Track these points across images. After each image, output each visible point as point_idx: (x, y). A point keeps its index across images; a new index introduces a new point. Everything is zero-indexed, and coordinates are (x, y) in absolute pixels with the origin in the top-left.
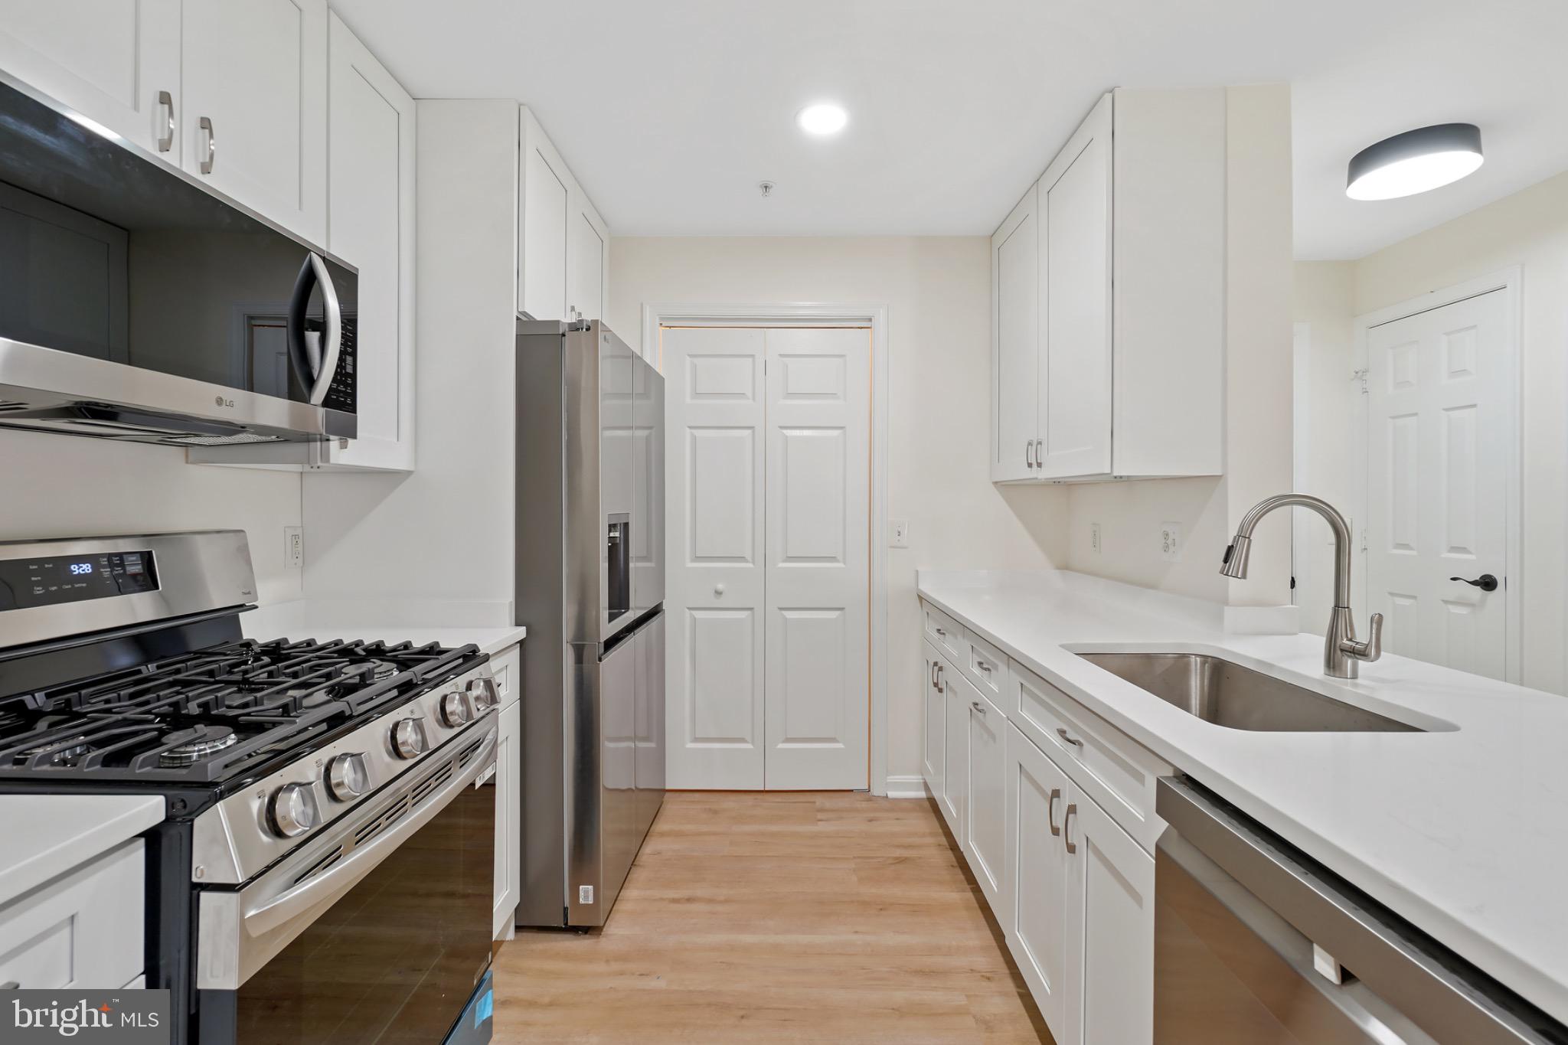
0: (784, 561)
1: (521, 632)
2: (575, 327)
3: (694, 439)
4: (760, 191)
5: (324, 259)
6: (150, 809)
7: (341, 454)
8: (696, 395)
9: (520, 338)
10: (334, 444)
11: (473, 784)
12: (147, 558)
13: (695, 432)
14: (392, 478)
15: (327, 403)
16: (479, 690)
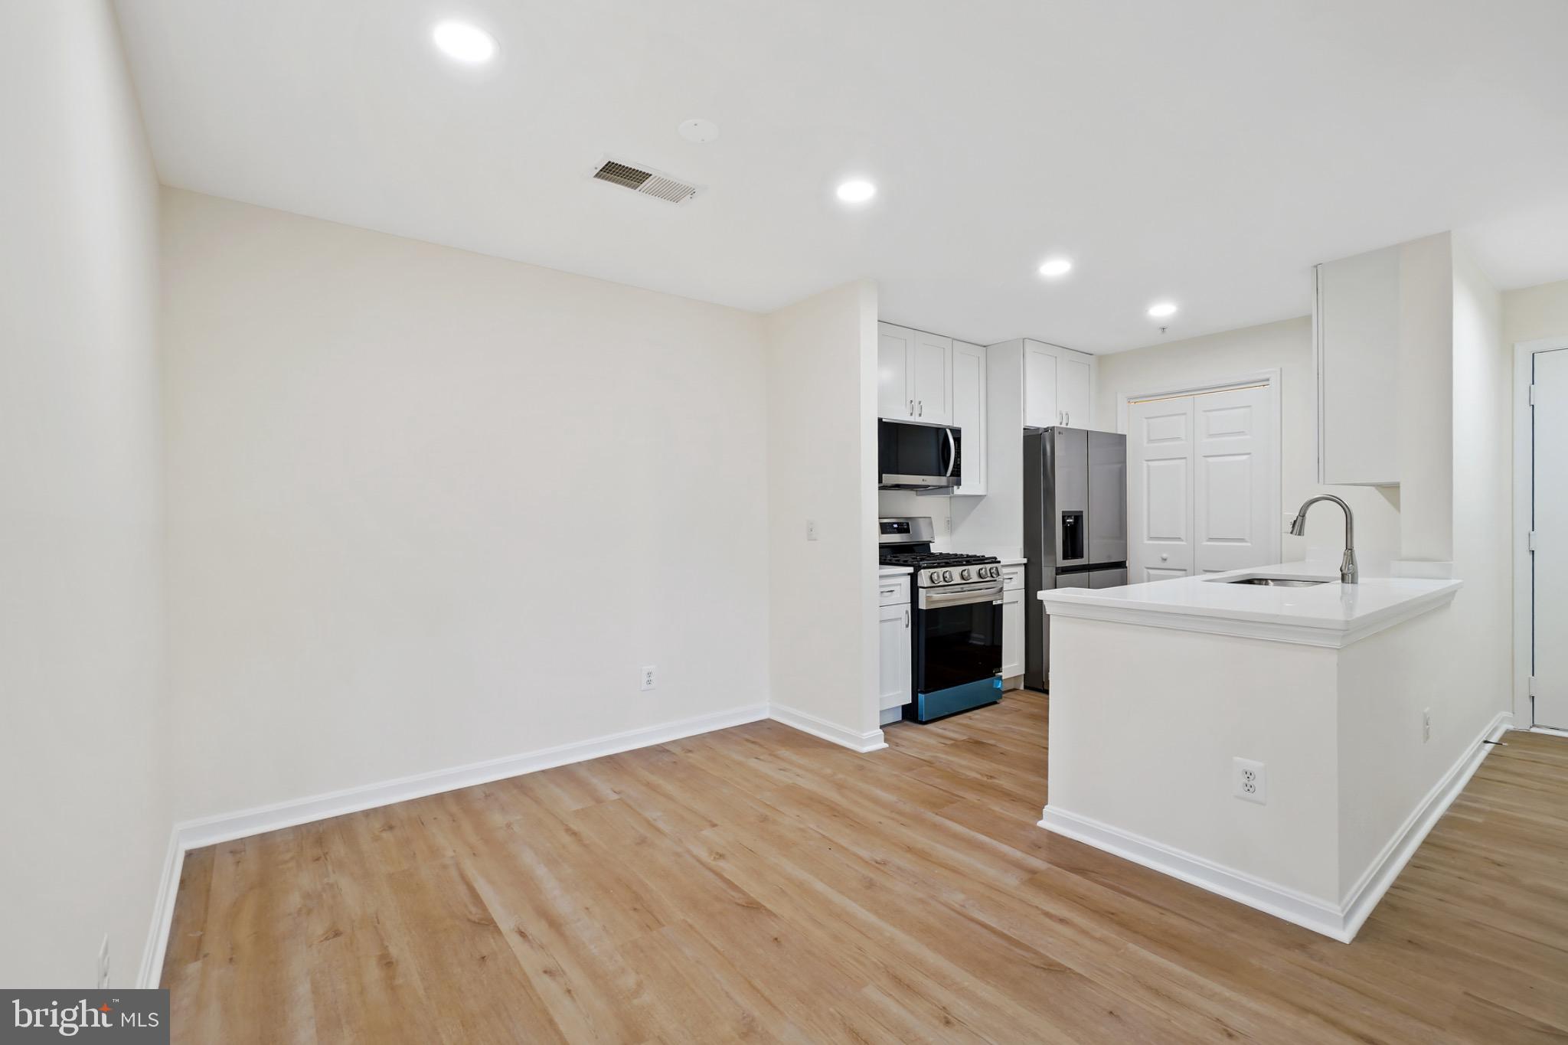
0: (1208, 541)
1: (1025, 561)
2: (1046, 430)
3: (1148, 467)
4: (1160, 331)
5: (950, 430)
6: (911, 570)
7: (957, 491)
8: (1150, 441)
9: (1025, 437)
10: (955, 487)
11: (992, 602)
12: (908, 524)
13: (1150, 463)
14: (978, 498)
15: (952, 475)
16: (994, 570)
